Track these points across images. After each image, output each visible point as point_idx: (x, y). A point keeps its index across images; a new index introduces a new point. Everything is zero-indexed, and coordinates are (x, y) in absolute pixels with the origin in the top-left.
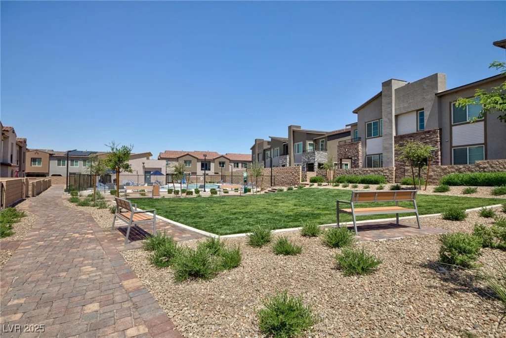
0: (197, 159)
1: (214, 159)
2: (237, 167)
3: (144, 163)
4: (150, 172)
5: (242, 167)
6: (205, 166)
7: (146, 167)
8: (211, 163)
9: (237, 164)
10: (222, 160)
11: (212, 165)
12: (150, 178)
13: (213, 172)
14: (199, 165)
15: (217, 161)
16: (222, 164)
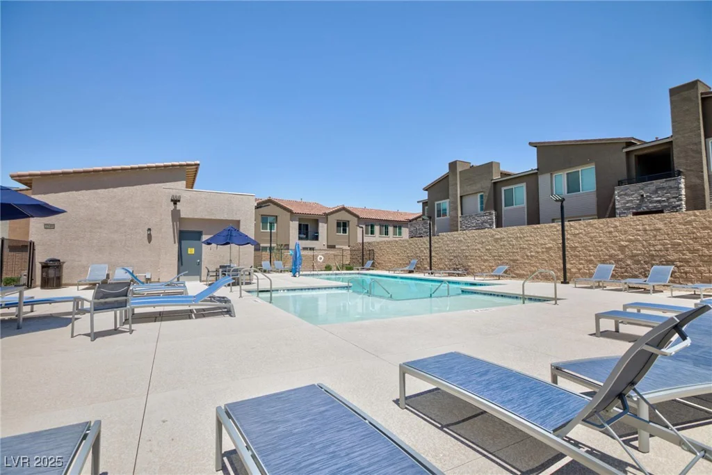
0: (290, 211)
1: (327, 215)
2: (372, 233)
3: (175, 201)
4: (200, 233)
5: (381, 234)
6: (308, 229)
7: (183, 215)
8: (320, 224)
9: (372, 226)
10: (344, 216)
11: (323, 228)
12: (199, 254)
13: (325, 243)
14: (294, 226)
15: (333, 220)
16: (343, 226)
